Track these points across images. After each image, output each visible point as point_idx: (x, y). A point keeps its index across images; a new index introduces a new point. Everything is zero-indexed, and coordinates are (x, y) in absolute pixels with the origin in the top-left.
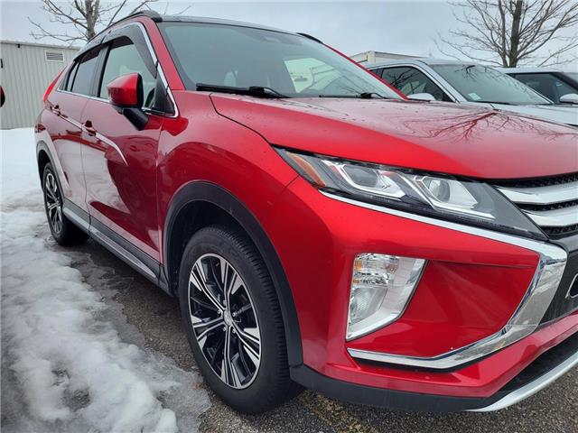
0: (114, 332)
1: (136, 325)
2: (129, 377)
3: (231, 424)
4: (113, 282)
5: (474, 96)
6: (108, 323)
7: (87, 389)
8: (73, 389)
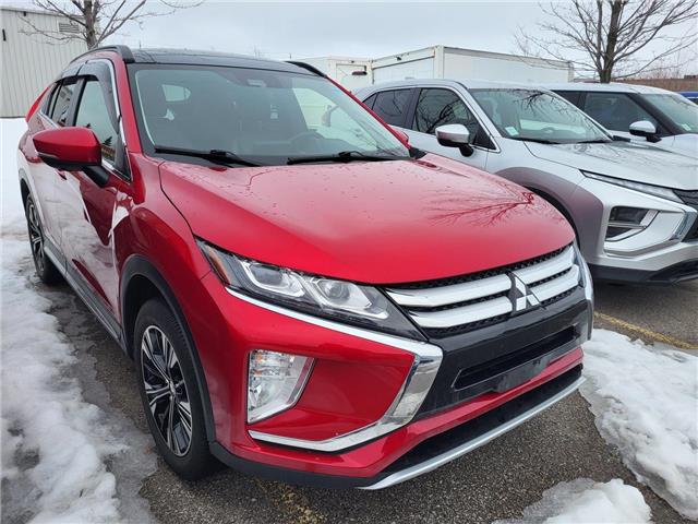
0: (78, 390)
1: (105, 382)
2: (79, 439)
3: (171, 489)
4: (93, 331)
5: (512, 131)
6: (74, 380)
7: (38, 450)
8: (25, 449)
